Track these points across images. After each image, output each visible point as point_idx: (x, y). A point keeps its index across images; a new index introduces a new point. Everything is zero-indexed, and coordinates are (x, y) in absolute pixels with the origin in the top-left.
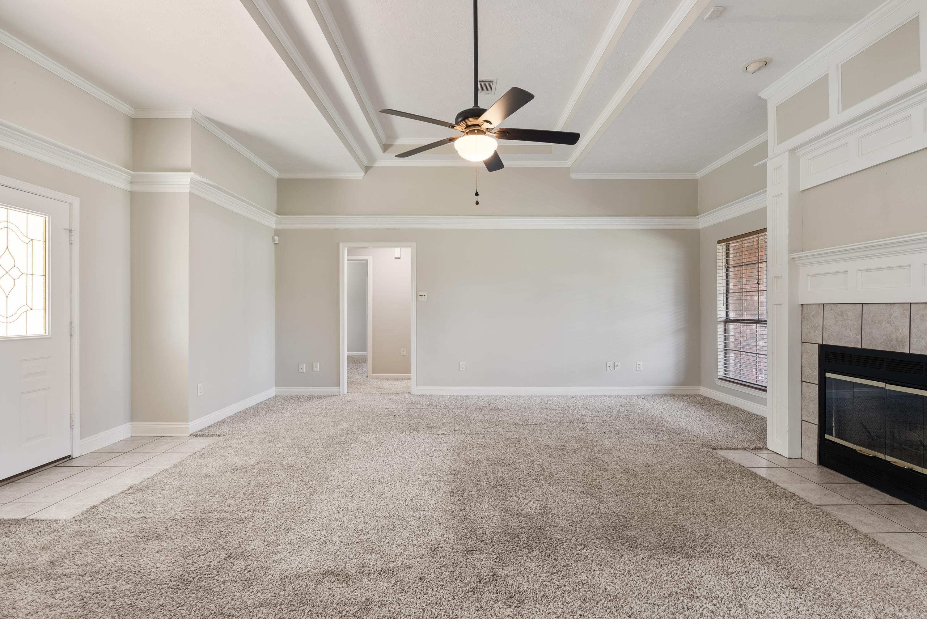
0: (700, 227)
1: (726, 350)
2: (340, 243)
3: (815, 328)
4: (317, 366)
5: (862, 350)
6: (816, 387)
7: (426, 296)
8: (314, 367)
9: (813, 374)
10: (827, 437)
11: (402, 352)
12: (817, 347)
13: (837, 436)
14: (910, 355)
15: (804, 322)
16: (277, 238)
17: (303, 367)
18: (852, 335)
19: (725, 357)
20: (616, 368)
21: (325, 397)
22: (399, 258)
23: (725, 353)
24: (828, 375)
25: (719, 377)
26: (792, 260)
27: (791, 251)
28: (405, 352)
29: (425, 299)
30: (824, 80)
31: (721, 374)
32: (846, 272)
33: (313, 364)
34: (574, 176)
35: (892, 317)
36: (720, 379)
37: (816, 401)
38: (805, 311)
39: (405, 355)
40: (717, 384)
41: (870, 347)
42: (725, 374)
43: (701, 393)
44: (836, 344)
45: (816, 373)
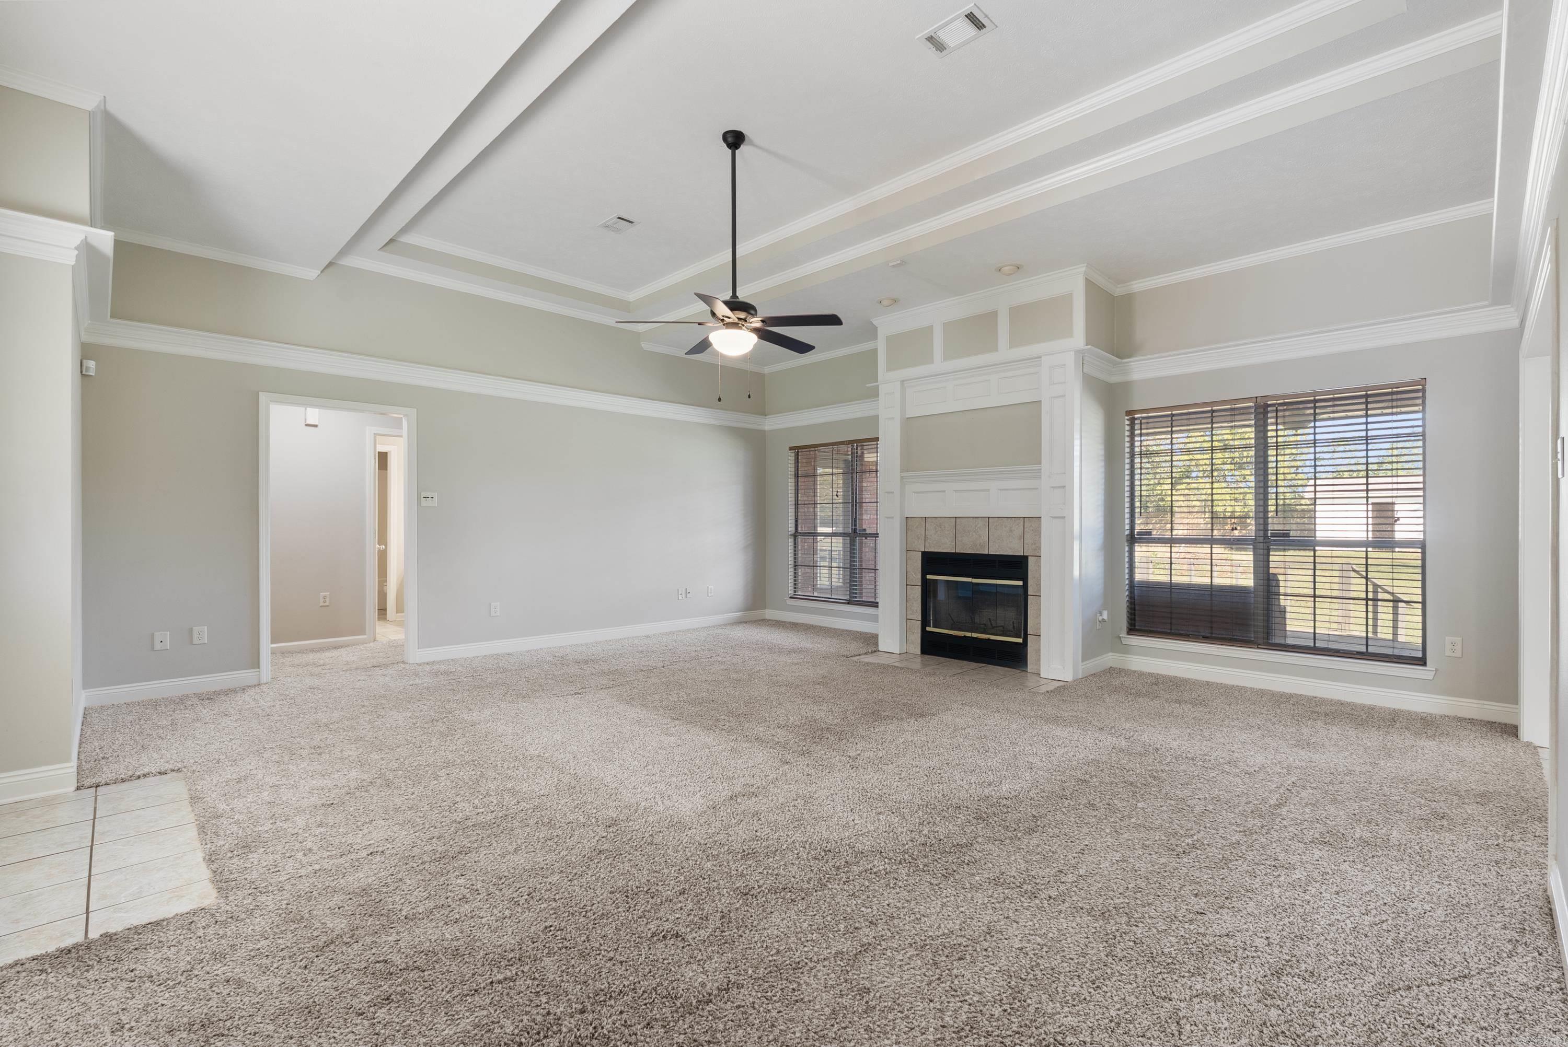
0: (767, 428)
1: (795, 566)
2: (261, 393)
3: (919, 538)
4: (202, 634)
5: (955, 554)
6: (920, 588)
7: (436, 499)
8: (195, 636)
9: (917, 577)
10: (928, 629)
11: (322, 600)
12: (920, 554)
13: (934, 627)
14: (988, 555)
15: (909, 533)
16: (91, 364)
17: (164, 639)
19: (795, 573)
20: (688, 595)
21: (234, 691)
22: (316, 426)
23: (795, 569)
24: (929, 577)
26: (902, 478)
27: (902, 471)
28: (328, 600)
29: (435, 502)
30: (930, 328)
32: (944, 491)
33: (191, 631)
34: (645, 346)
35: (975, 528)
36: (791, 598)
37: (920, 600)
38: (911, 523)
39: (327, 604)
41: (962, 552)
42: (795, 592)
43: (767, 617)
44: (936, 551)
45: (919, 576)
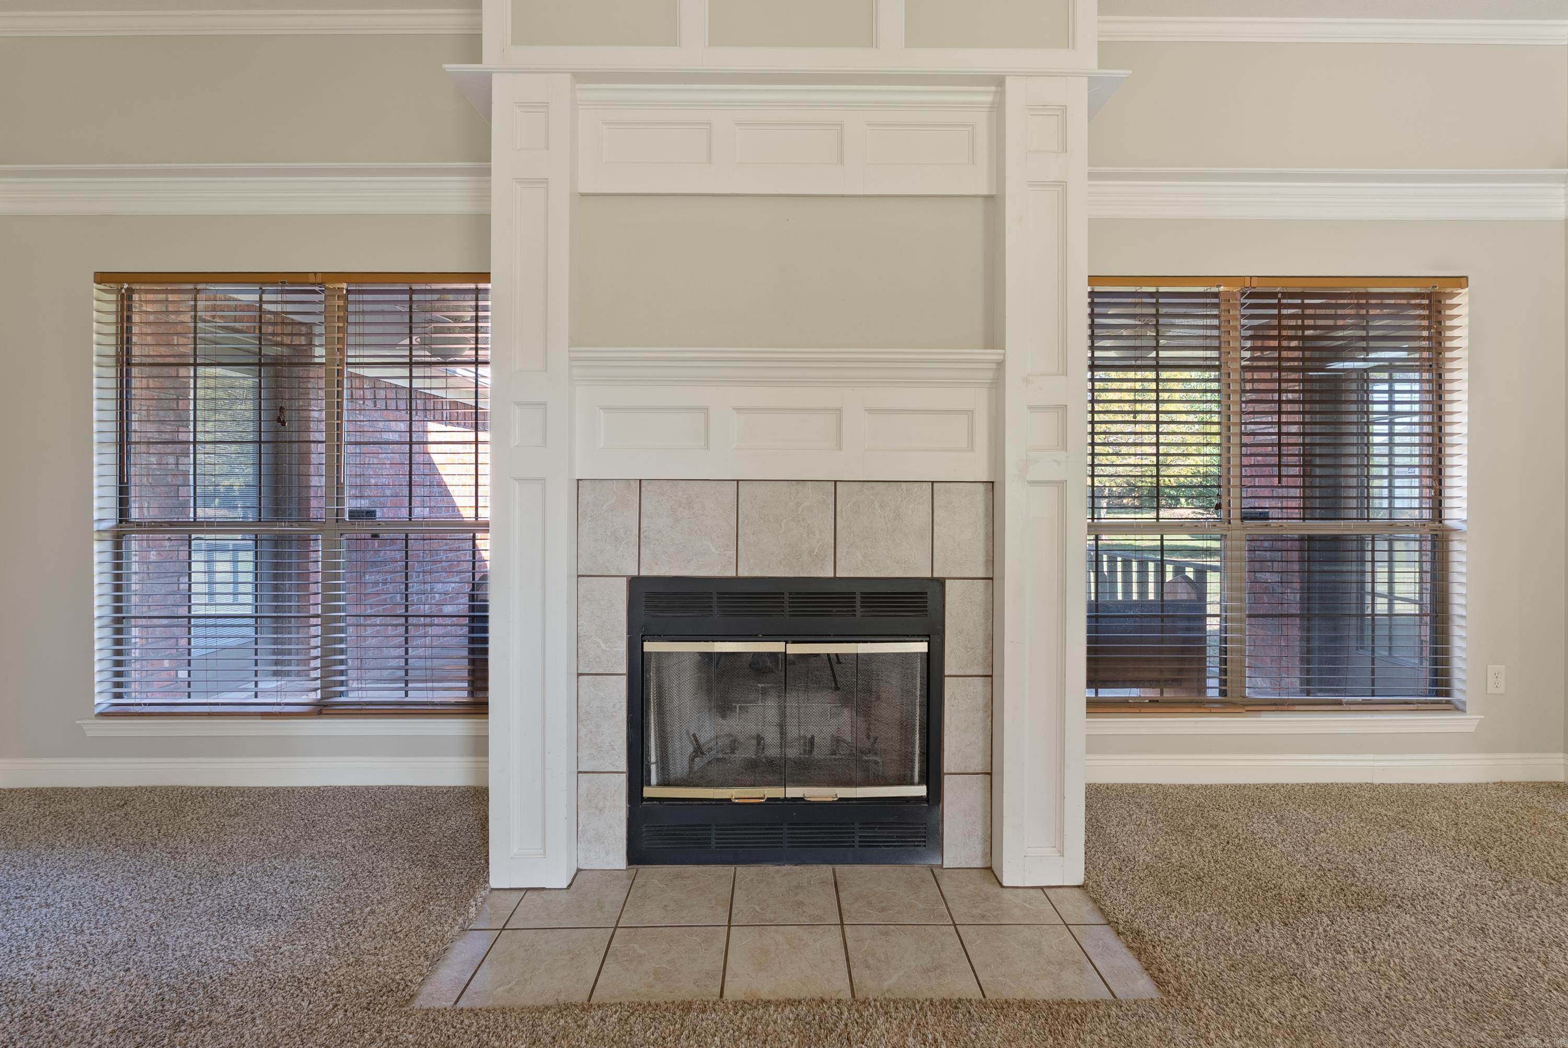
1: (118, 620)
3: (617, 543)
6: (622, 682)
9: (615, 650)
10: (646, 792)
12: (623, 584)
14: (833, 581)
15: (589, 523)
18: (713, 550)
19: (118, 642)
23: (118, 631)
24: (649, 647)
25: (97, 710)
26: (572, 362)
27: (571, 340)
31: (102, 701)
32: (705, 408)
35: (800, 509)
36: (102, 715)
37: (622, 715)
38: (585, 497)
40: (89, 734)
41: (754, 574)
42: (118, 696)
44: (669, 574)
45: (622, 646)
